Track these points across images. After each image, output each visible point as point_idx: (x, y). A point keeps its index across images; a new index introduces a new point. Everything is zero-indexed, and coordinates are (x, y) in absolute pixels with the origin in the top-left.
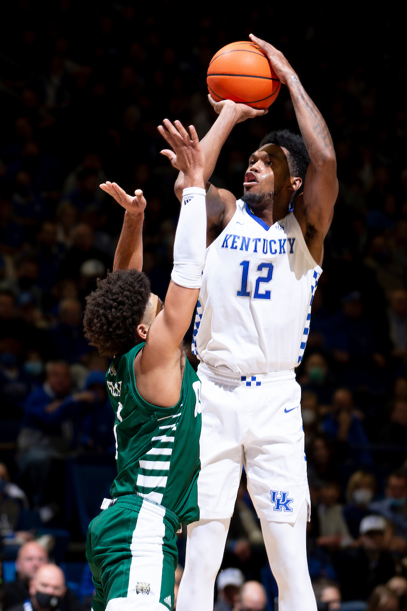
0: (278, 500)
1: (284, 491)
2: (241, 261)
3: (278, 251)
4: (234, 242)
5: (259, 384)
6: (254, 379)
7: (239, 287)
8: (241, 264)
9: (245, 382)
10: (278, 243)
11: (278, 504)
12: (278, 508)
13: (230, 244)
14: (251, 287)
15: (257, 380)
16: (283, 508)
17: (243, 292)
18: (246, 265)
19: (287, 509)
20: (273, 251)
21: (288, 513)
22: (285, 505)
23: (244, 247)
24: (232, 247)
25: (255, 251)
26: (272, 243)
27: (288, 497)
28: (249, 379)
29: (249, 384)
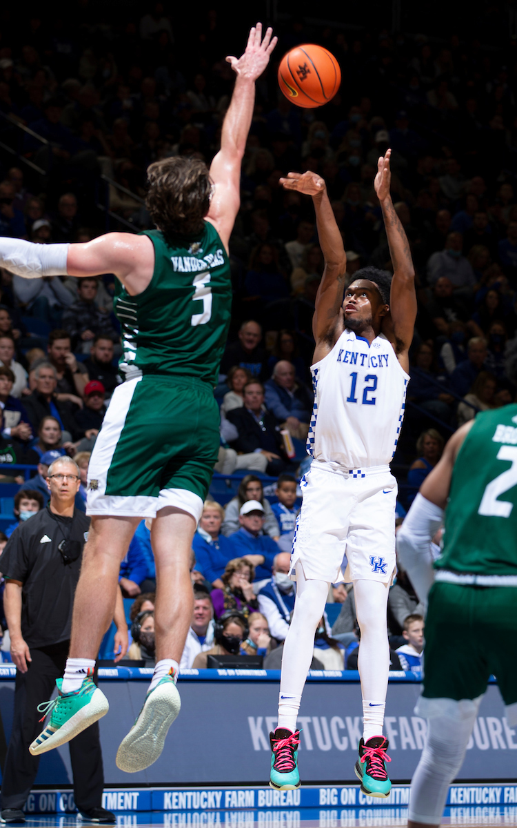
0: (376, 564)
1: (381, 557)
2: (351, 372)
3: (378, 364)
4: (346, 357)
5: (363, 476)
6: (359, 472)
7: (348, 395)
8: (351, 375)
9: (352, 475)
10: (377, 358)
11: (376, 567)
12: (375, 570)
13: (342, 359)
14: (359, 395)
15: (362, 473)
16: (380, 570)
17: (352, 399)
18: (354, 375)
19: (383, 571)
20: (375, 365)
21: (383, 575)
22: (381, 568)
23: (353, 361)
24: (344, 361)
25: (362, 365)
26: (373, 359)
27: (384, 562)
28: (355, 472)
29: (355, 476)
